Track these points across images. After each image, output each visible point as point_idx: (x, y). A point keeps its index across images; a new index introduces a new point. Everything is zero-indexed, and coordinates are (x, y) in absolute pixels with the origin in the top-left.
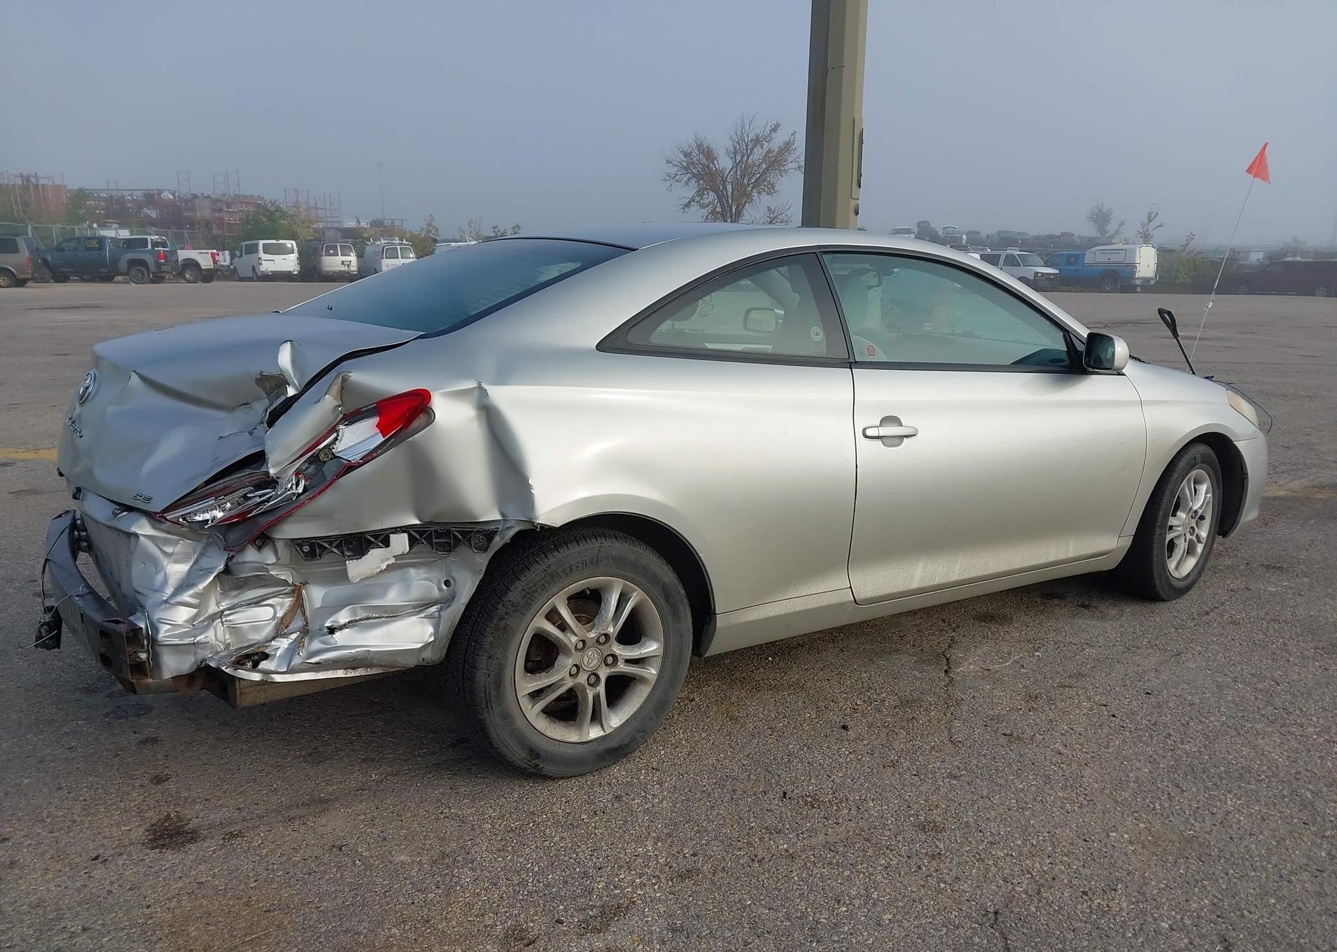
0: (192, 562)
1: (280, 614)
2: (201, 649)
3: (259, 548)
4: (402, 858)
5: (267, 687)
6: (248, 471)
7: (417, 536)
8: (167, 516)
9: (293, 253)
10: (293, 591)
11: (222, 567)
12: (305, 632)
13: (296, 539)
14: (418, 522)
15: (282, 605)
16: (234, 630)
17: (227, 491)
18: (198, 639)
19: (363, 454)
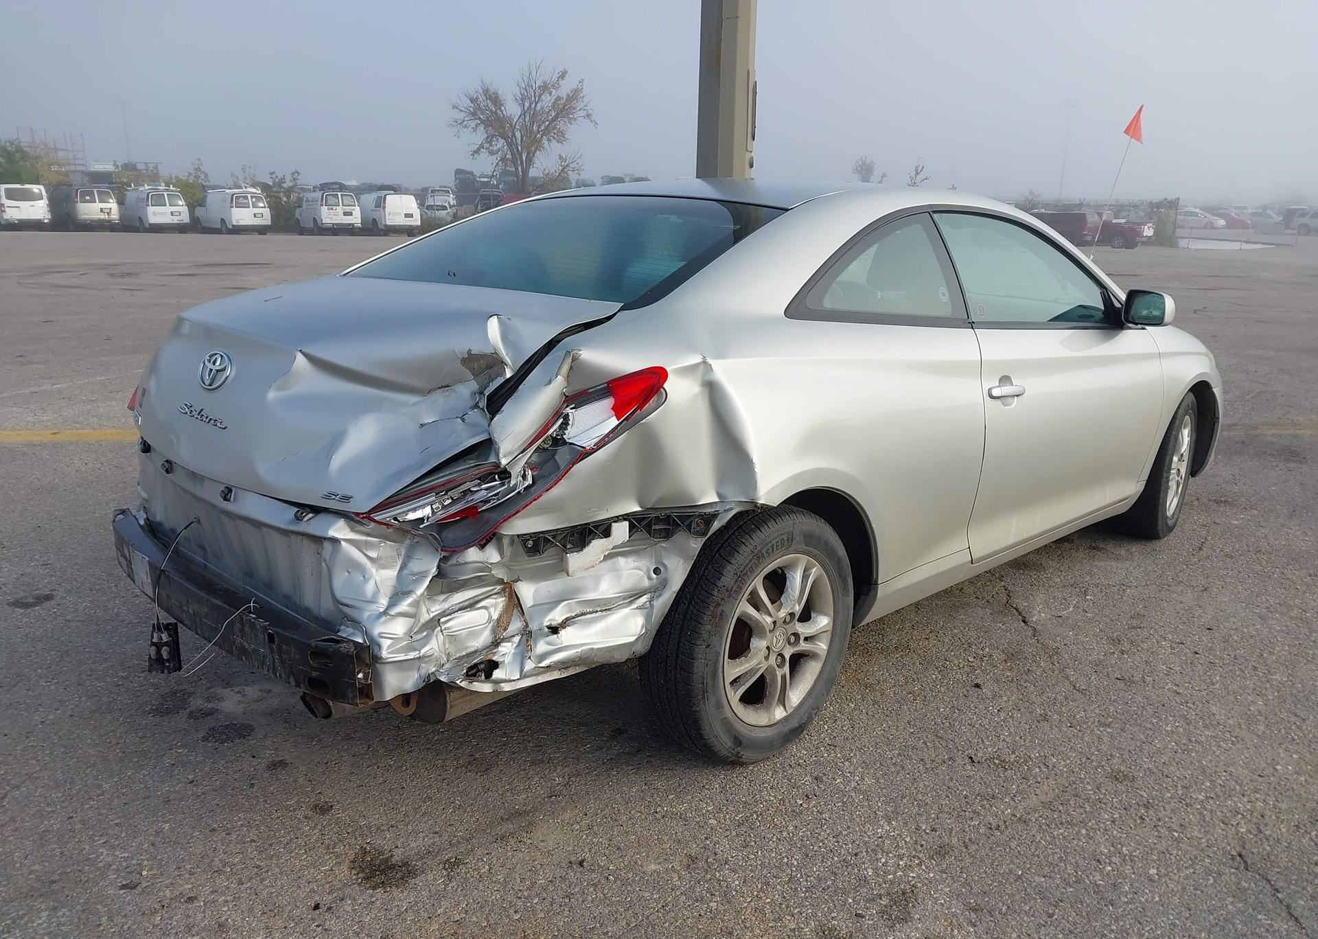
0: (398, 567)
1: (495, 616)
2: (424, 663)
3: (482, 547)
4: (653, 867)
5: (473, 696)
6: (472, 463)
7: (636, 522)
8: (375, 516)
9: (42, 199)
10: (504, 590)
11: (434, 571)
12: (528, 635)
13: (525, 535)
14: (638, 509)
15: (495, 606)
16: (453, 638)
17: (447, 488)
18: (423, 651)
19: (597, 440)
